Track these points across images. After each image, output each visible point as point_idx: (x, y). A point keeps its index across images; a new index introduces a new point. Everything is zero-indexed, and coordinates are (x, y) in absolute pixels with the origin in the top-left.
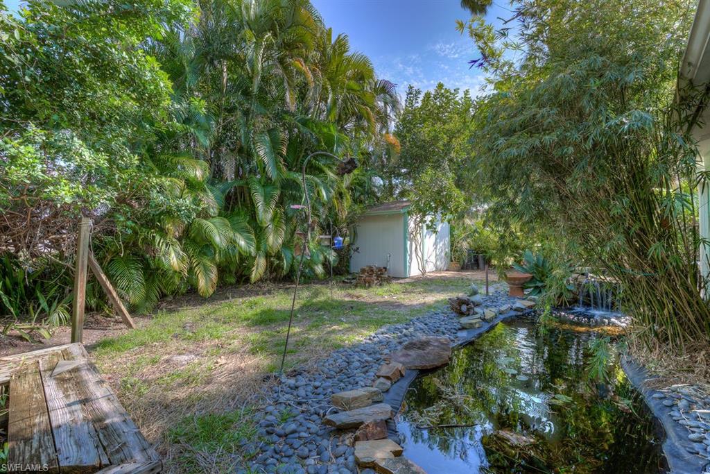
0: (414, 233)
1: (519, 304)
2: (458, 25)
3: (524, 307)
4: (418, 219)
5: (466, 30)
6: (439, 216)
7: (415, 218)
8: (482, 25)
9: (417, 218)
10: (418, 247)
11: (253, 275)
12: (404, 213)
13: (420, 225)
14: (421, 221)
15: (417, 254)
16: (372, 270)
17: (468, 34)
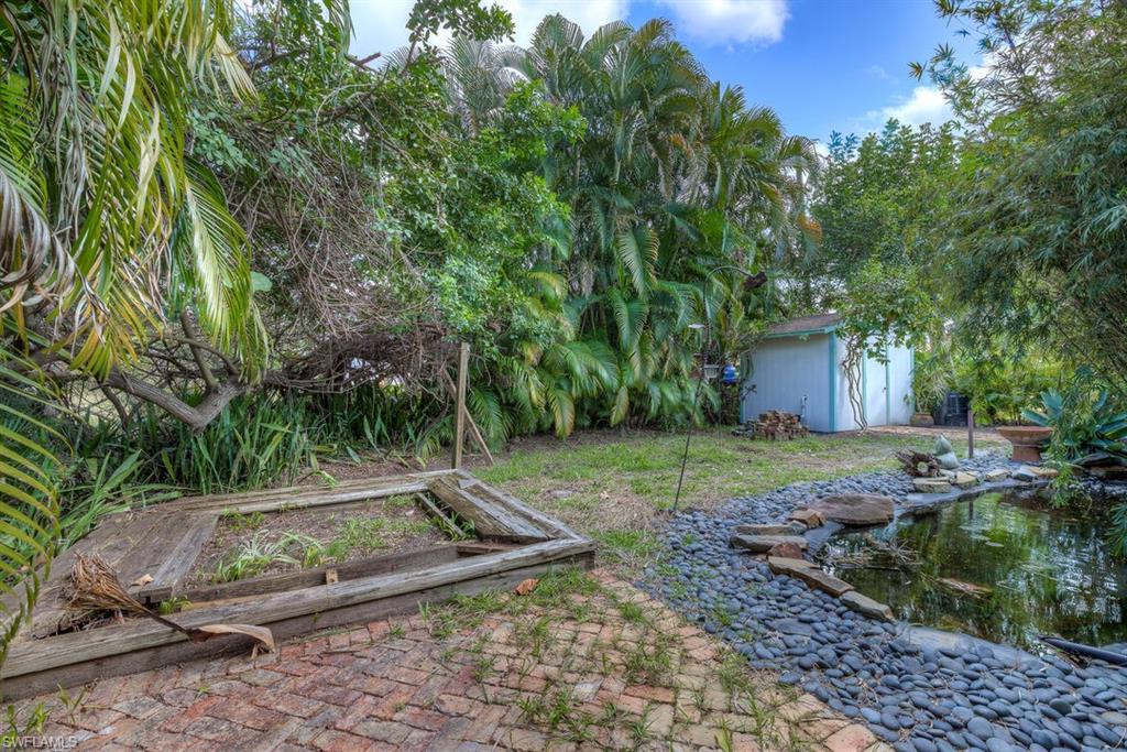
0: (847, 364)
1: (1024, 470)
2: (913, 70)
3: (1034, 475)
4: (854, 342)
5: (926, 75)
6: (891, 336)
7: (848, 340)
8: (950, 65)
9: (853, 339)
10: (854, 386)
11: (613, 417)
12: (830, 333)
13: (858, 350)
14: (859, 345)
15: (852, 397)
16: (778, 418)
17: (929, 79)
